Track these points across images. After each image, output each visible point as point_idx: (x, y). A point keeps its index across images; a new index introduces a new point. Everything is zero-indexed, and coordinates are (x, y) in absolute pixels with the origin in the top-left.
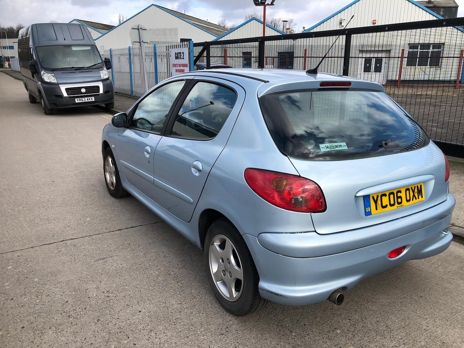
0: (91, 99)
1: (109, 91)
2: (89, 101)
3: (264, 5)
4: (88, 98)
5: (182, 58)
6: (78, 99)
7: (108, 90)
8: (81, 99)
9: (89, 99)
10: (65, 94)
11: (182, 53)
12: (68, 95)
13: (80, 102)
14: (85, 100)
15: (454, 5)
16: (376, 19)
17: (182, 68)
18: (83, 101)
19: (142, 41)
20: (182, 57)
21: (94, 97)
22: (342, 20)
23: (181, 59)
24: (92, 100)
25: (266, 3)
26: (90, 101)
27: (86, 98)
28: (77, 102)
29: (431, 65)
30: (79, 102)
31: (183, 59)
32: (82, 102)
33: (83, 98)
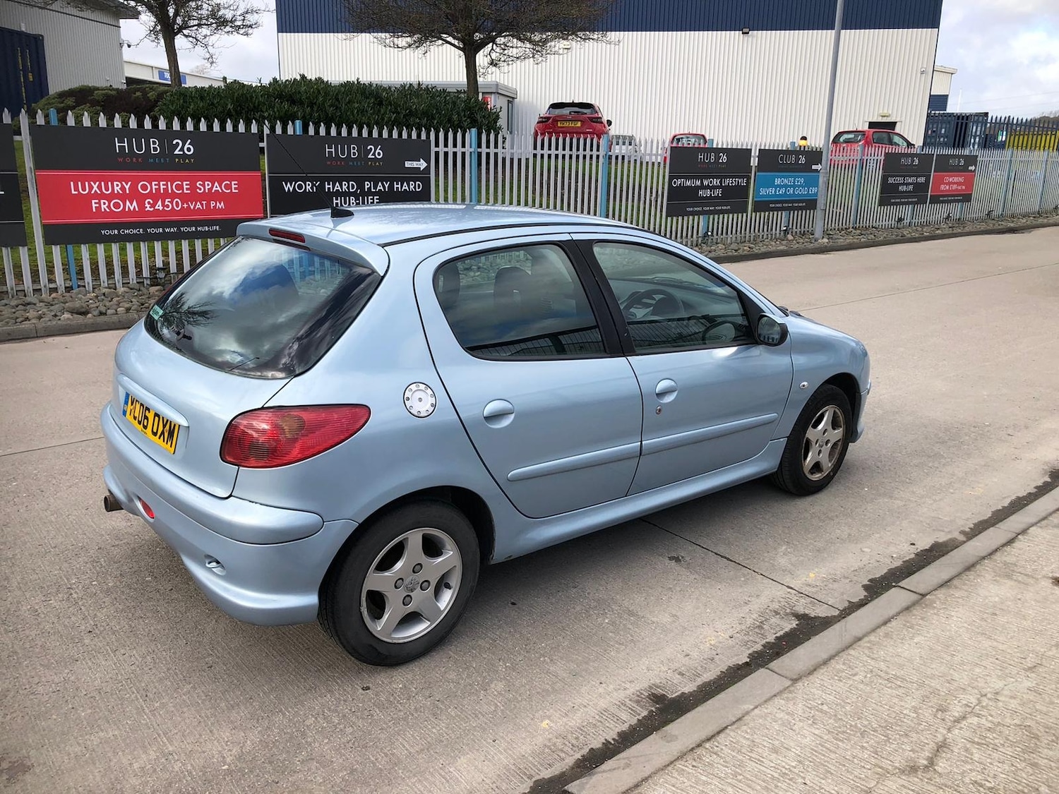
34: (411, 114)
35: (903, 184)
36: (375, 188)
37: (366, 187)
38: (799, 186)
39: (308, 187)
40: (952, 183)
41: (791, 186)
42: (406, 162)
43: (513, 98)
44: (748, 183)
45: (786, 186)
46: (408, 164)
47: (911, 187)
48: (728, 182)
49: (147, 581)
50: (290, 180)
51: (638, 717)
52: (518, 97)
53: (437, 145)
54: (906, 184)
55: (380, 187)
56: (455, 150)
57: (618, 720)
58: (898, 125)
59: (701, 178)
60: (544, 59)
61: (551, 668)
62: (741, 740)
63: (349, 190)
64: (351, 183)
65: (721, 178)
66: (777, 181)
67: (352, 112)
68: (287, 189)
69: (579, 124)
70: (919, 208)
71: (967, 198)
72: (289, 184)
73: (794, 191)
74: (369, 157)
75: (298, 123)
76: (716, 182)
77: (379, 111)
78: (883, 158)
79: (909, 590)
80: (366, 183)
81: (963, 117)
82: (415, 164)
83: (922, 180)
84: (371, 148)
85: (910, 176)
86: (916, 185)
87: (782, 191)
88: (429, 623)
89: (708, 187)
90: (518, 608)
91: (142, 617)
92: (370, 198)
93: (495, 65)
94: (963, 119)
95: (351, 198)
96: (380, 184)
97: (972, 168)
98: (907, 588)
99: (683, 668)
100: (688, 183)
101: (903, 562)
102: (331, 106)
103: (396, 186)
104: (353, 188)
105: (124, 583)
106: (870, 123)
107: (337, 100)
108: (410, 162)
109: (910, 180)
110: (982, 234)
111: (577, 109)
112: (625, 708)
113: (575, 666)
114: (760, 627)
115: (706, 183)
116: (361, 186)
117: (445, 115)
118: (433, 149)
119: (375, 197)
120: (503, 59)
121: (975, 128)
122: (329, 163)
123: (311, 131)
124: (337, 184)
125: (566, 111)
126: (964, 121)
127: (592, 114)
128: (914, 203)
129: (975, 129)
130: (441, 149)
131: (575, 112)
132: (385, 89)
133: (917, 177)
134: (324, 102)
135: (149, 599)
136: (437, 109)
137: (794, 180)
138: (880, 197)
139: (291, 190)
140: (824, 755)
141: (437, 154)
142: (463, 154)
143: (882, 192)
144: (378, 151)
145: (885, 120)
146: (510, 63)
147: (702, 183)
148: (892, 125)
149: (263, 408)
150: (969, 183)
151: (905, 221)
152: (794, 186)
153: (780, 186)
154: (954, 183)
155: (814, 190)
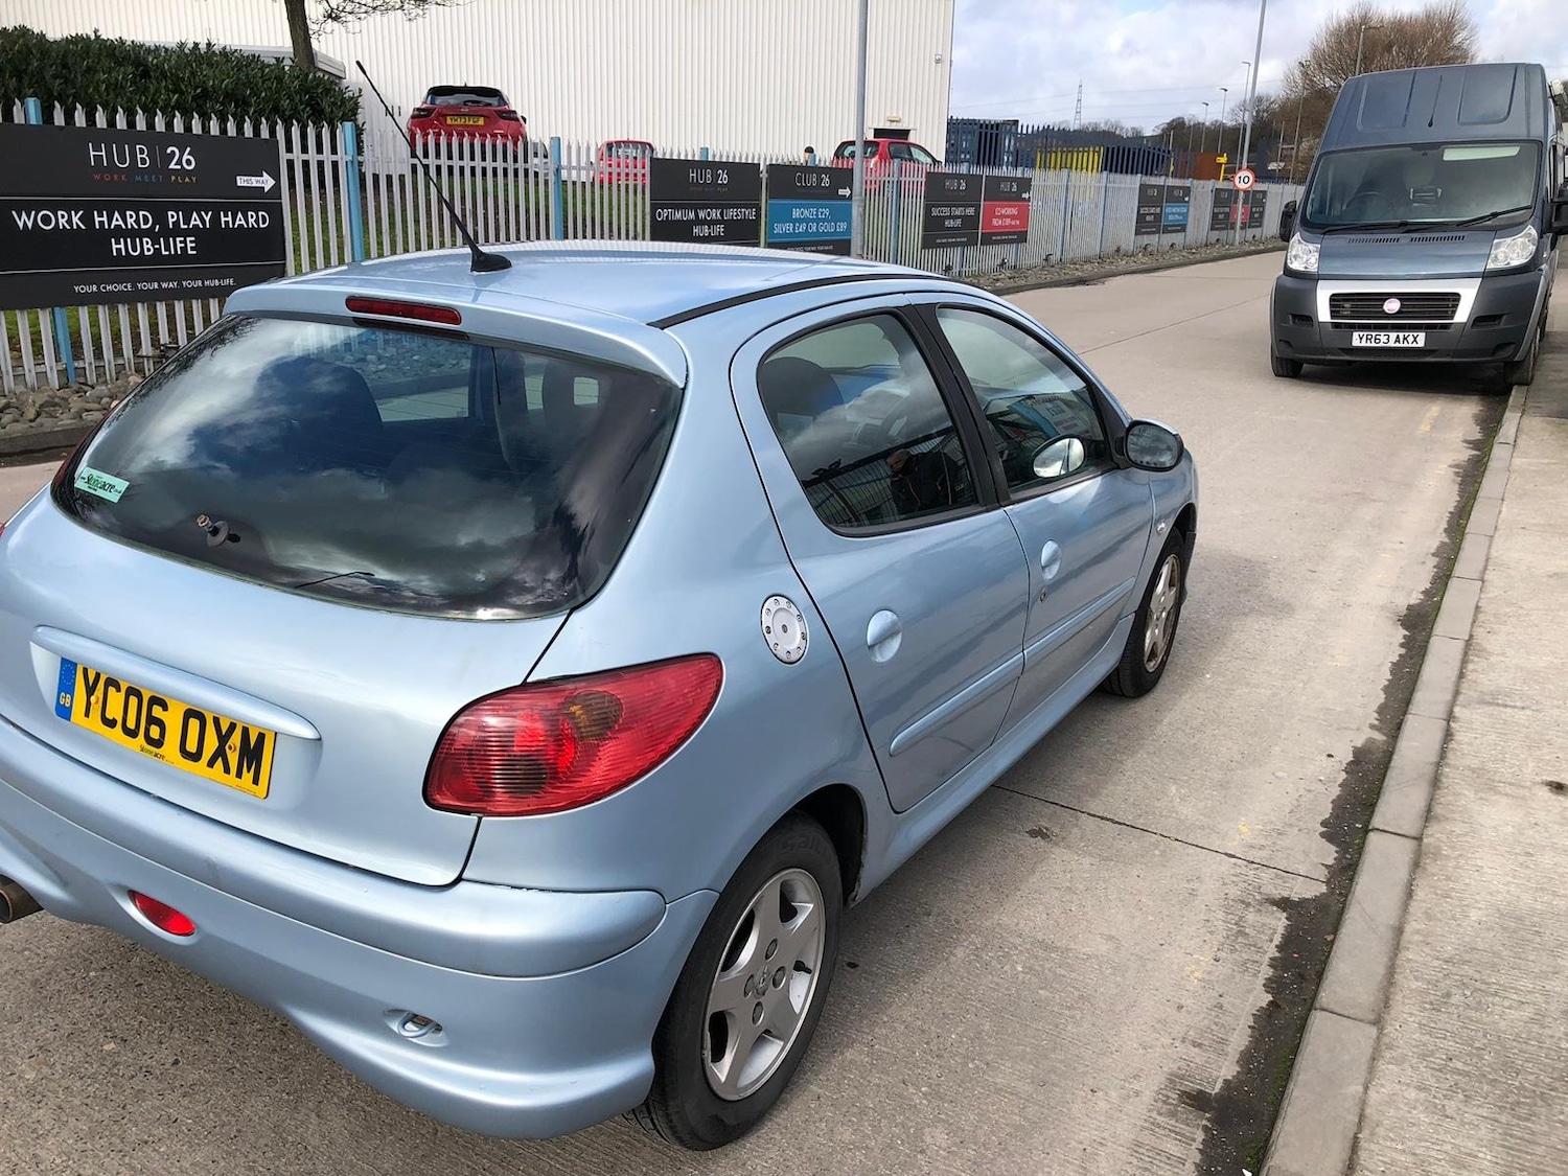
0: (1411, 339)
1: (1500, 316)
2: (1401, 345)
4: (1401, 335)
6: (1361, 334)
7: (1498, 313)
8: (1374, 334)
9: (1405, 339)
10: (1324, 314)
12: (1332, 317)
13: (1369, 344)
14: (1389, 340)
18: (1381, 345)
21: (1424, 334)
24: (1415, 345)
26: (1406, 345)
27: (1393, 335)
28: (1356, 342)
30: (1364, 344)
32: (1374, 345)
33: (1382, 334)
34: (206, 95)
35: (950, 217)
36: (187, 222)
37: (171, 221)
38: (823, 220)
39: (61, 221)
40: (1003, 216)
41: (813, 221)
42: (238, 178)
43: (340, 78)
44: (758, 215)
45: (807, 220)
46: (241, 181)
47: (959, 221)
48: (731, 213)
49: (109, 1053)
50: (28, 207)
51: (1195, 1145)
52: (347, 77)
53: (289, 149)
54: (953, 217)
55: (195, 221)
56: (320, 157)
57: (1169, 1158)
58: (912, 134)
59: (696, 208)
60: (421, 13)
61: (998, 1081)
62: (1395, 1155)
63: (139, 226)
64: (141, 213)
65: (723, 207)
66: (796, 213)
67: (97, 89)
68: (21, 225)
69: (481, 122)
70: (970, 252)
71: (1021, 237)
72: (24, 216)
73: (817, 228)
74: (170, 167)
75: (31, 102)
76: (715, 214)
77: (146, 88)
78: (924, 179)
79: (1395, 834)
80: (170, 213)
81: (992, 125)
82: (254, 182)
83: (971, 211)
84: (173, 152)
85: (957, 206)
86: (964, 218)
87: (802, 228)
88: (782, 1043)
89: (704, 222)
90: (865, 972)
91: (146, 1143)
92: (178, 239)
93: (336, 19)
94: (987, 128)
95: (145, 240)
96: (195, 215)
97: (1025, 196)
98: (1391, 830)
99: (1191, 1033)
100: (678, 216)
101: (1340, 786)
102: (55, 77)
103: (223, 219)
104: (146, 221)
105: (58, 1066)
106: (875, 130)
107: (65, 66)
108: (245, 178)
109: (958, 212)
110: (1050, 287)
111: (474, 97)
112: (1163, 1132)
113: (1032, 1067)
114: (1241, 933)
115: (702, 214)
116: (160, 218)
117: (266, 100)
118: (284, 156)
119: (188, 239)
120: (348, 9)
121: (1007, 141)
122: (97, 177)
123: (59, 119)
124: (116, 215)
125: (452, 100)
126: (994, 131)
127: (499, 106)
128: (963, 244)
129: (1008, 143)
130: (297, 156)
131: (473, 102)
132: (148, 51)
133: (966, 206)
134: (41, 69)
135: (139, 1095)
136: (252, 89)
137: (817, 212)
138: (924, 236)
139: (30, 225)
140: (1527, 1153)
141: (290, 164)
142: (335, 165)
143: (925, 230)
144: (186, 157)
145: (894, 126)
146: (363, 16)
147: (697, 215)
148: (906, 133)
149: (525, 686)
150: (1023, 216)
151: (954, 271)
152: (817, 221)
153: (800, 221)
154: (1008, 216)
155: (842, 226)
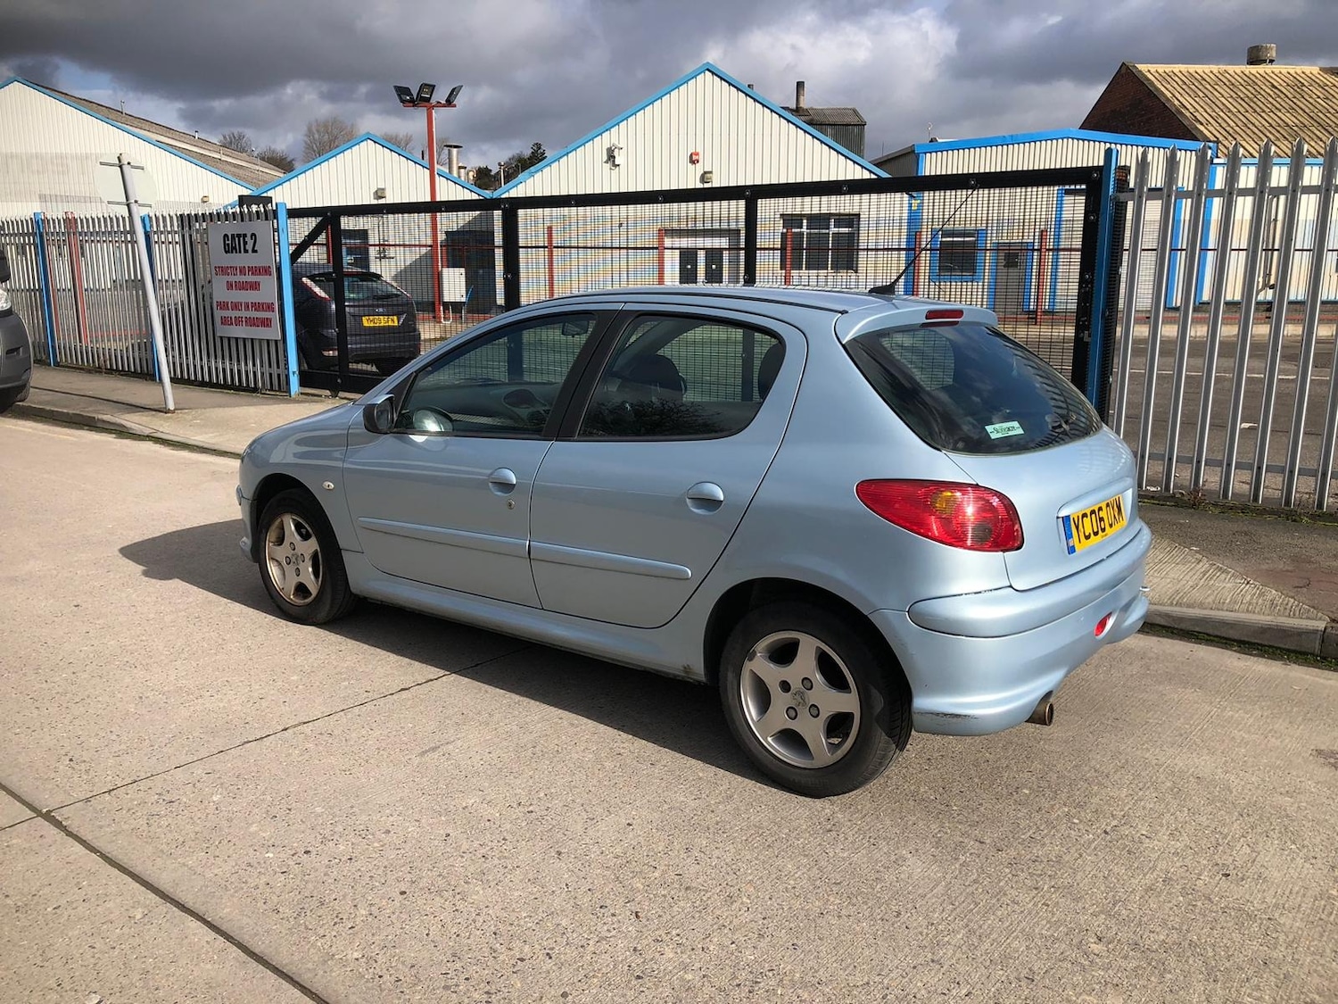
3: (426, 104)
5: (250, 251)
11: (249, 236)
15: (855, 120)
16: (699, 150)
17: (250, 278)
19: (136, 202)
20: (249, 247)
22: (613, 151)
23: (246, 251)
25: (433, 101)
29: (836, 267)
31: (254, 251)
